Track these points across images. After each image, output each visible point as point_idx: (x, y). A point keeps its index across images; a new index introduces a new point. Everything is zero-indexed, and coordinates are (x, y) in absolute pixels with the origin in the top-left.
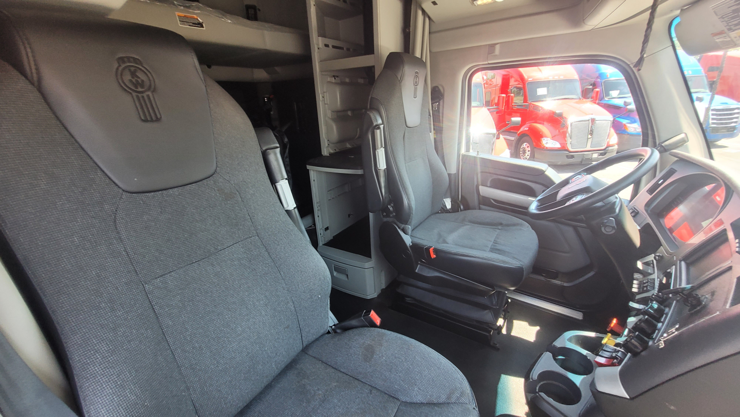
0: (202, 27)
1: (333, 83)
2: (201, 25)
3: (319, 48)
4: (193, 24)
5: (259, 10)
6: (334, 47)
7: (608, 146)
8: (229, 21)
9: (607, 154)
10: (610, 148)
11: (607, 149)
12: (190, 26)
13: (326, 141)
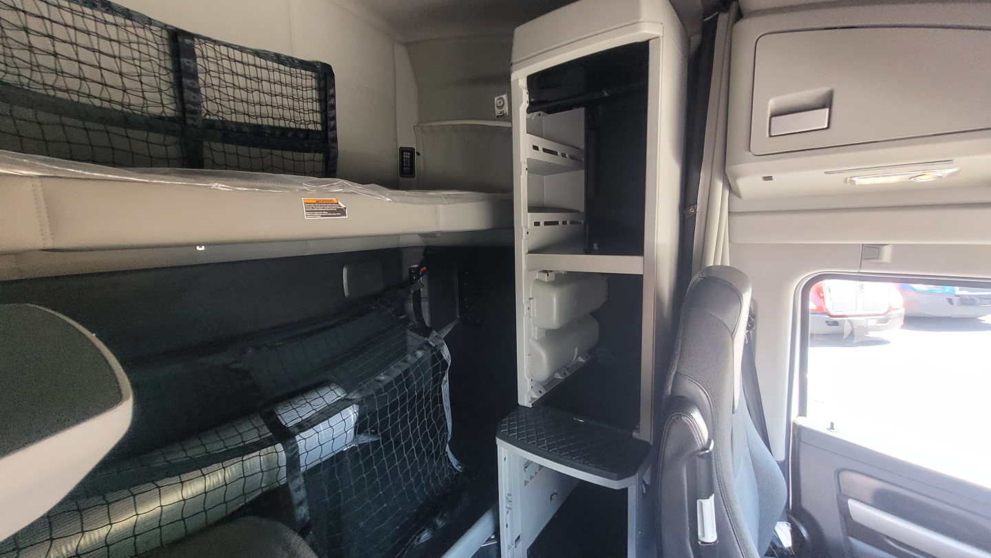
0: (344, 214)
1: (544, 282)
2: (342, 212)
3: (528, 233)
4: (329, 212)
5: (418, 154)
6: (546, 223)
7: (890, 309)
8: (388, 199)
9: (890, 321)
10: (893, 312)
11: (889, 313)
12: (322, 216)
13: (529, 380)
